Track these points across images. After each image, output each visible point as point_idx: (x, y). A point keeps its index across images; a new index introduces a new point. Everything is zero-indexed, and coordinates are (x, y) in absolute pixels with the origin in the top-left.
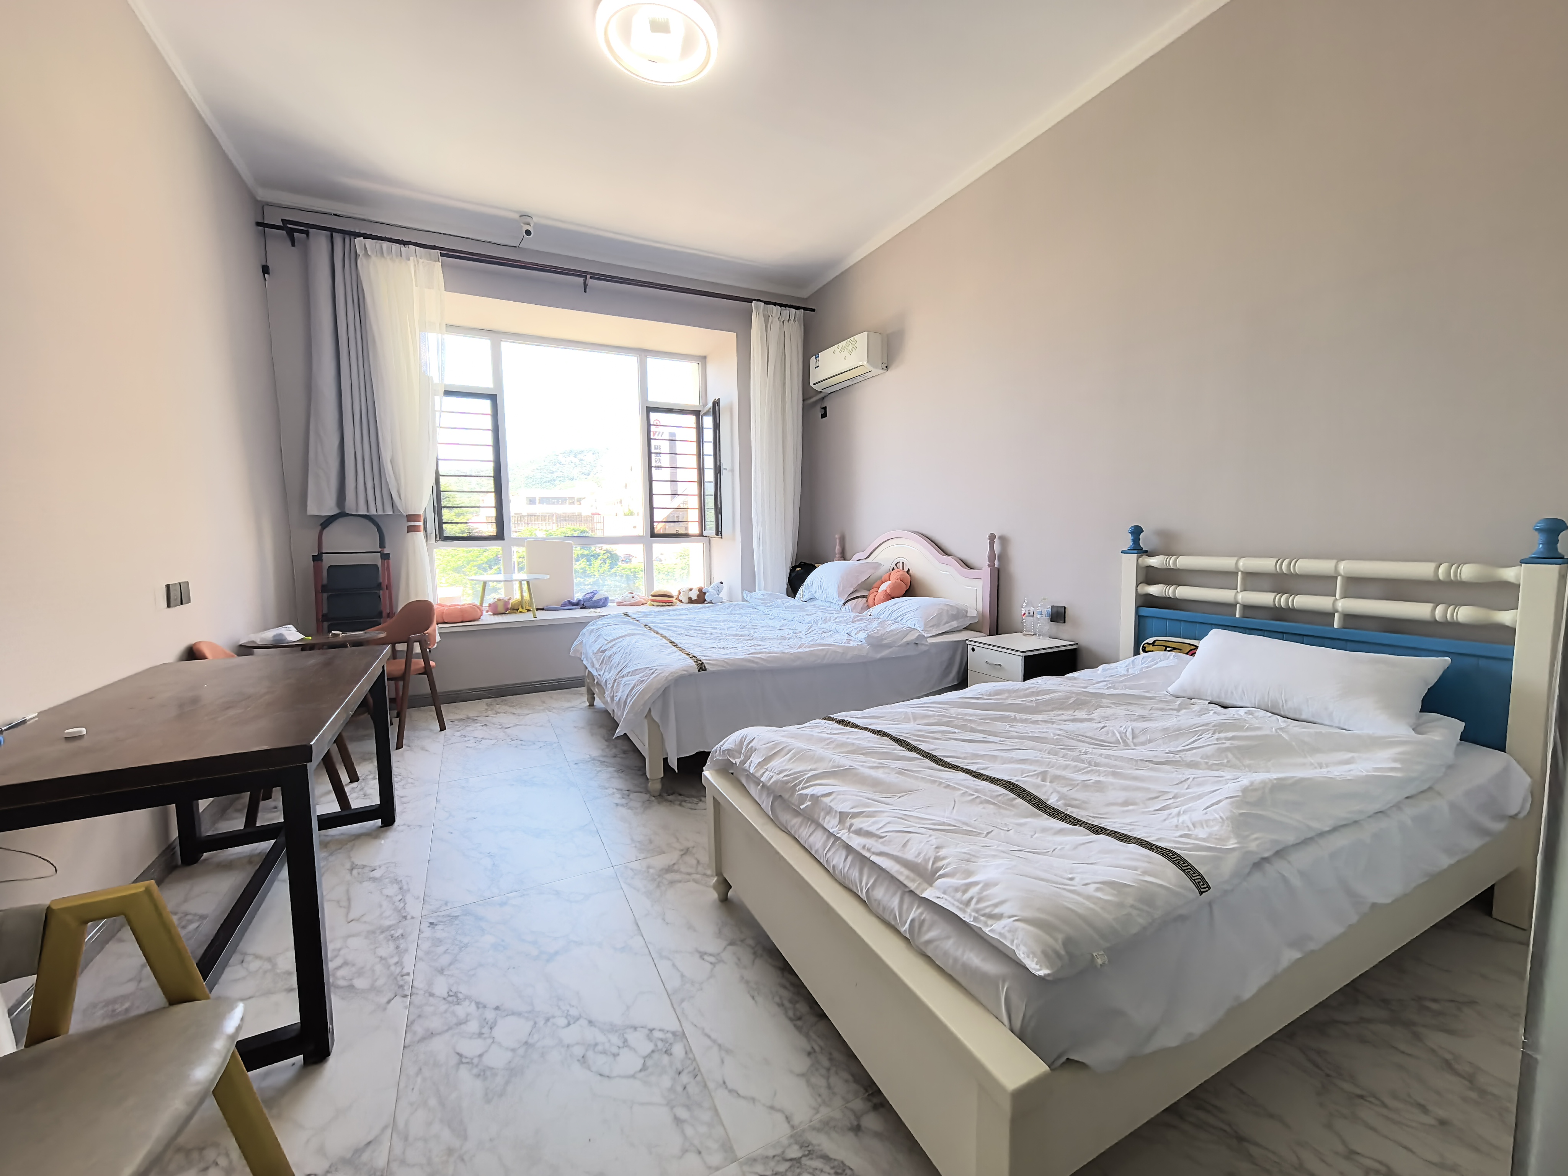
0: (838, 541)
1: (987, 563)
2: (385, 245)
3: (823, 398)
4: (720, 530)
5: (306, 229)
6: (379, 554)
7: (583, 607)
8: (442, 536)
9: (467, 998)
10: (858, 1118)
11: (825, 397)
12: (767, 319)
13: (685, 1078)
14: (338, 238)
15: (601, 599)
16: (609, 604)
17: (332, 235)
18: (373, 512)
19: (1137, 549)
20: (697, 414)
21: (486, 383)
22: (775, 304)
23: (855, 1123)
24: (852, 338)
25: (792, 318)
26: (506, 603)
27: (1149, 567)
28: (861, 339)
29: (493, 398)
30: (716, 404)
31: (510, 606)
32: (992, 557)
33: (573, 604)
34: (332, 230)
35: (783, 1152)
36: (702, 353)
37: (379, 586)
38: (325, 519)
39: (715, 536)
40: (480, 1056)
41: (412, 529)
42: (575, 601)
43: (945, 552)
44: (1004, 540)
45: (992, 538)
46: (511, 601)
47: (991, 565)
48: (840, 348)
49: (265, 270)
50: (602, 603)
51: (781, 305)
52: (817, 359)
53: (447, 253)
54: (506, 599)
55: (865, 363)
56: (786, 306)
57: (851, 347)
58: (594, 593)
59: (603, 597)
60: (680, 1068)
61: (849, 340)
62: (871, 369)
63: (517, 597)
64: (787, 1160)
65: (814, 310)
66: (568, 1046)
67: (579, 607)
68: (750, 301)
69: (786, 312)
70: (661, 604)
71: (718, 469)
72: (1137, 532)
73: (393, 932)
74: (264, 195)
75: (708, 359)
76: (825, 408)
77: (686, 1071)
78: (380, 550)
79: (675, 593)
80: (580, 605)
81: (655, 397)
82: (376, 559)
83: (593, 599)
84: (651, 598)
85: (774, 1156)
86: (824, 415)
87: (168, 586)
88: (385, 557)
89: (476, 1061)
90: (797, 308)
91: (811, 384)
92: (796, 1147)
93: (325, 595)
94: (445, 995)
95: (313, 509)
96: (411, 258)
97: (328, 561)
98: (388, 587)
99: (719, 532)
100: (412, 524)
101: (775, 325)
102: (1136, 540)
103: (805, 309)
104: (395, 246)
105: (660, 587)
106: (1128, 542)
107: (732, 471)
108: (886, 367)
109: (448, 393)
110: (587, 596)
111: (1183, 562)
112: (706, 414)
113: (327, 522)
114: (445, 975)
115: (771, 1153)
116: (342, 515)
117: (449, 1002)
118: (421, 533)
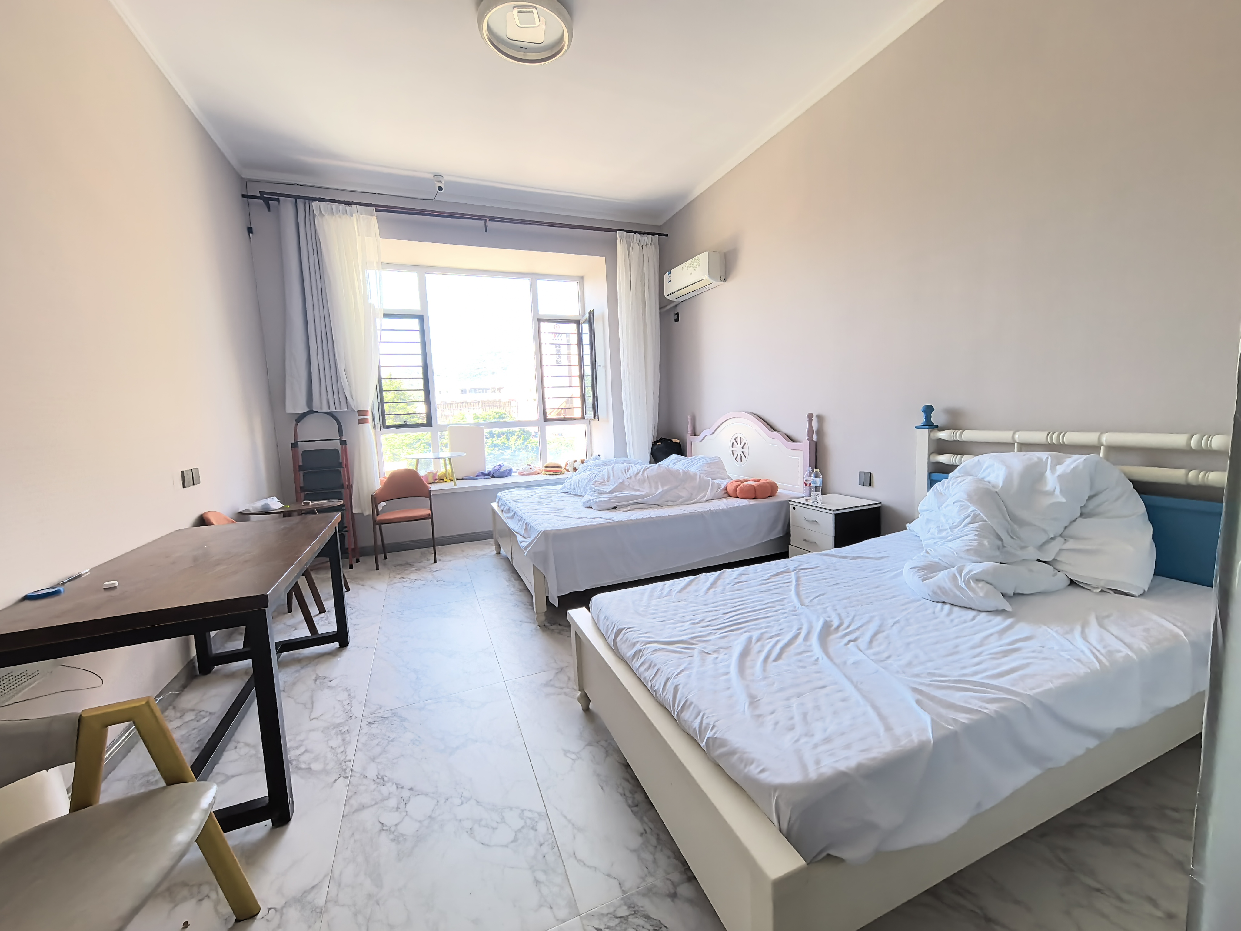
0: (689, 421)
1: (807, 438)
2: (334, 205)
3: (676, 306)
4: (597, 414)
5: (277, 197)
6: (339, 441)
7: (493, 477)
8: (384, 426)
9: (390, 780)
10: (675, 885)
11: (678, 304)
12: (629, 245)
13: (545, 849)
14: (300, 202)
15: (506, 470)
16: (513, 474)
17: (296, 201)
18: (333, 409)
19: (929, 424)
20: (578, 322)
21: (415, 306)
22: (635, 232)
23: (672, 891)
24: (696, 257)
25: (649, 242)
26: (435, 475)
27: (940, 440)
28: (703, 258)
29: (421, 318)
30: (591, 314)
31: (437, 477)
32: (810, 431)
33: (485, 475)
34: (296, 197)
35: (615, 911)
36: (581, 274)
37: (340, 465)
38: (298, 416)
39: (593, 419)
40: (396, 825)
41: (362, 421)
42: (486, 472)
43: (774, 429)
44: (820, 418)
45: (810, 416)
46: (438, 474)
47: (810, 439)
48: (687, 265)
49: (250, 230)
50: (507, 473)
51: (640, 233)
52: (670, 275)
53: (379, 208)
54: (435, 472)
55: (707, 277)
56: (644, 233)
57: (695, 264)
58: (501, 466)
59: (508, 468)
60: (542, 841)
61: (693, 259)
62: (712, 281)
63: (442, 470)
64: (618, 918)
65: (667, 235)
66: (460, 820)
67: (489, 477)
68: (615, 231)
69: (645, 238)
70: (552, 473)
71: (594, 366)
72: (928, 410)
73: (341, 728)
74: (247, 174)
75: (585, 279)
76: (677, 314)
77: (546, 843)
78: (339, 438)
79: (563, 465)
80: (491, 475)
81: (543, 311)
82: (337, 445)
83: (500, 471)
84: (544, 468)
85: (608, 914)
86: (677, 320)
87: (183, 472)
88: (343, 443)
89: (393, 829)
90: (653, 234)
91: (666, 295)
92: (625, 908)
93: (301, 473)
94: (375, 778)
95: (290, 409)
96: (354, 215)
97: (302, 447)
98: (347, 465)
99: (596, 416)
100: (362, 417)
101: (636, 248)
102: (928, 417)
103: (660, 235)
104: (342, 207)
105: (551, 461)
106: (922, 420)
107: (605, 367)
108: (724, 279)
109: (386, 316)
110: (495, 469)
111: (967, 435)
112: (584, 322)
113: (300, 418)
114: (376, 762)
115: (605, 911)
116: (311, 412)
117: (378, 783)
118: (370, 424)
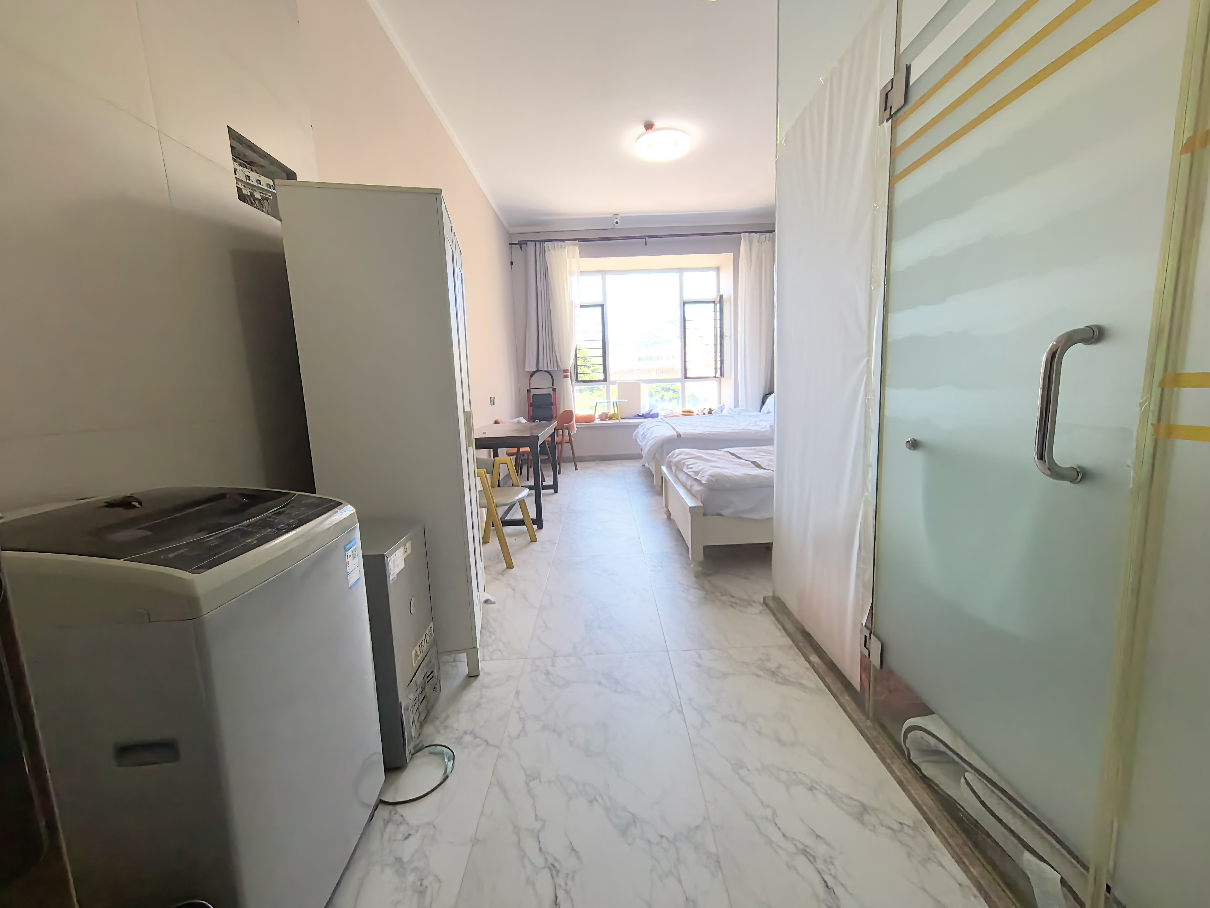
2: (556, 243)
4: (722, 373)
5: (526, 243)
6: (552, 389)
7: (645, 418)
8: (577, 380)
14: (538, 244)
15: (655, 414)
16: (659, 417)
17: (536, 244)
18: (550, 369)
20: (714, 302)
21: (599, 301)
22: (756, 232)
25: (767, 239)
26: (607, 414)
29: (602, 306)
30: (722, 296)
31: (609, 416)
33: (640, 416)
34: (535, 241)
36: (717, 265)
37: (552, 404)
38: (531, 373)
39: (721, 377)
41: (566, 377)
42: (641, 414)
46: (609, 414)
49: (512, 263)
50: (654, 416)
51: (760, 232)
53: (580, 240)
54: (607, 412)
56: (764, 232)
58: (651, 410)
59: (656, 412)
63: (612, 412)
68: (740, 233)
69: (763, 236)
70: (686, 415)
71: (722, 336)
74: (512, 231)
75: (720, 269)
78: (552, 387)
79: (696, 410)
80: (644, 416)
82: (550, 391)
83: (651, 413)
84: (681, 413)
87: (491, 398)
88: (554, 390)
90: (770, 232)
93: (531, 408)
95: (527, 370)
96: (566, 247)
97: (533, 392)
98: (555, 404)
99: (722, 375)
100: (565, 374)
101: (757, 245)
104: (560, 243)
105: (688, 407)
107: (730, 337)
109: (582, 306)
110: (647, 412)
112: (718, 302)
113: (532, 374)
116: (538, 371)
118: (569, 379)
